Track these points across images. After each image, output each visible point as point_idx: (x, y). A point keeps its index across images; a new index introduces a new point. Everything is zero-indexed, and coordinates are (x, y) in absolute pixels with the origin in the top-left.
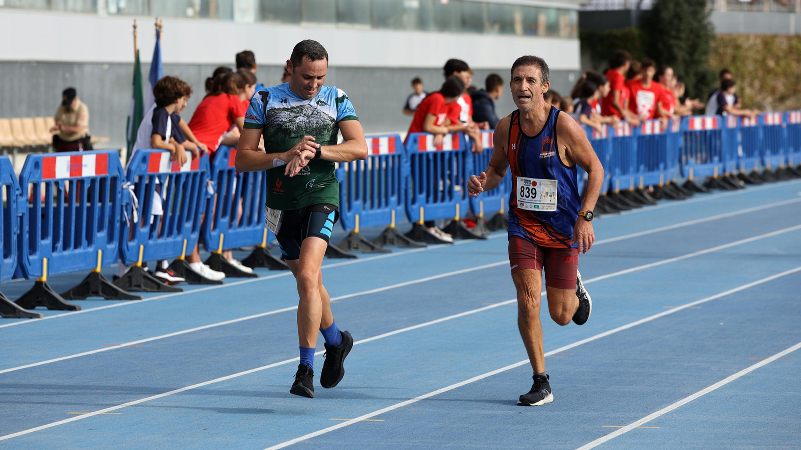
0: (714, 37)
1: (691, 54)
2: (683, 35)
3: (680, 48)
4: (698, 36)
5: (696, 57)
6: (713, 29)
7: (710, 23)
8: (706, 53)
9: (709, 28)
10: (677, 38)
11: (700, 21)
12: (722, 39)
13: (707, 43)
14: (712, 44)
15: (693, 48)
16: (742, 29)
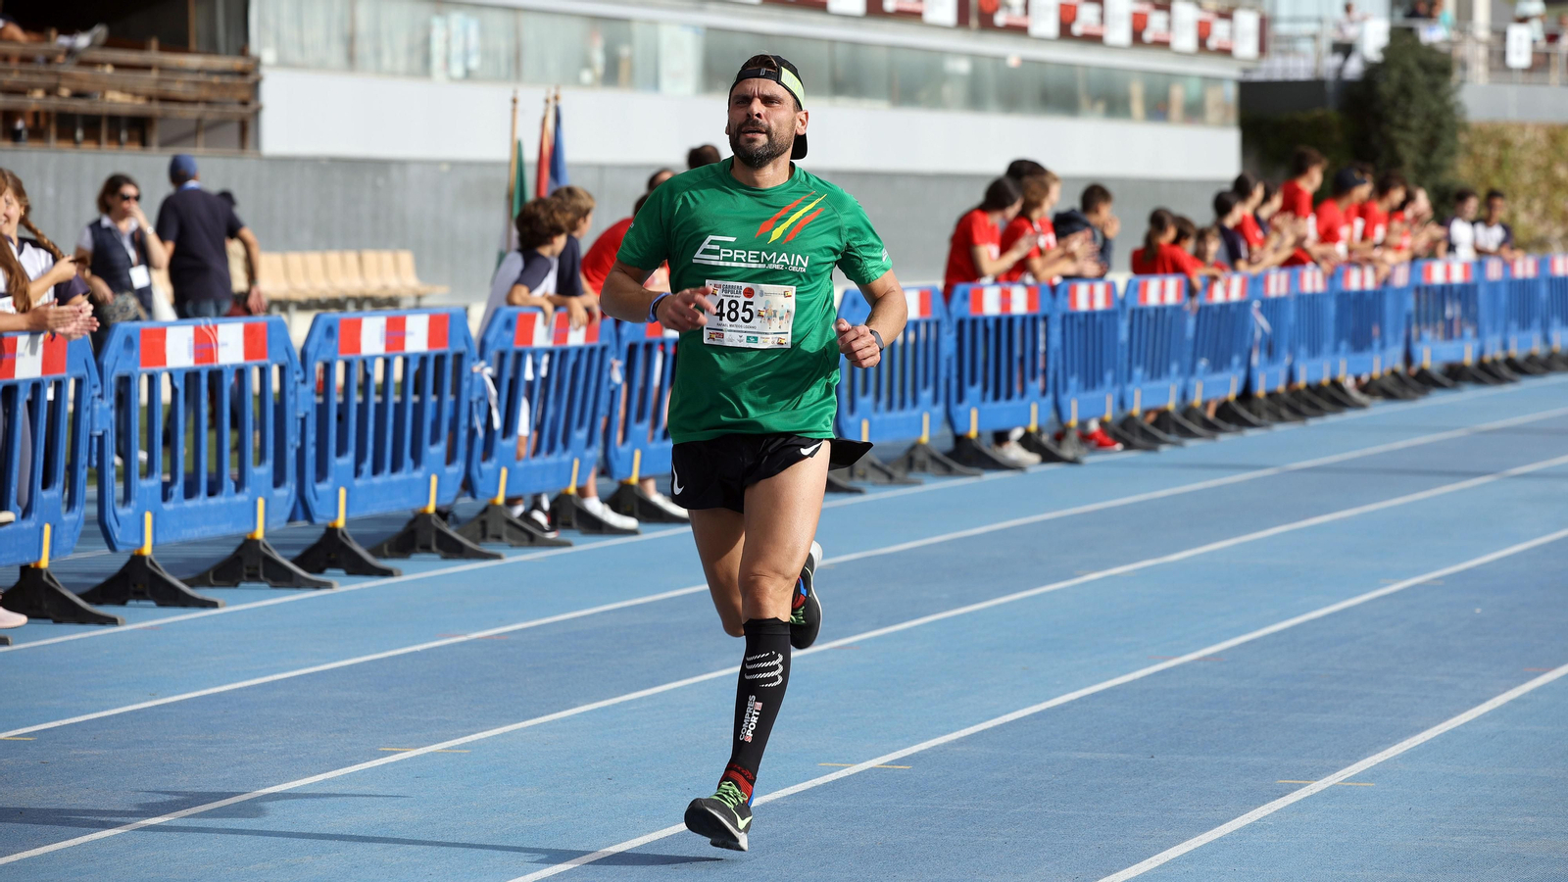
0: (1465, 127)
1: (1427, 155)
2: (1414, 123)
3: (1409, 144)
4: (1439, 125)
5: (1436, 158)
6: (1464, 112)
7: (1459, 104)
8: (1451, 153)
9: (1457, 111)
10: (1404, 128)
11: (1442, 100)
12: (1480, 131)
13: (1453, 135)
14: (1463, 139)
15: (1431, 144)
16: (1513, 114)
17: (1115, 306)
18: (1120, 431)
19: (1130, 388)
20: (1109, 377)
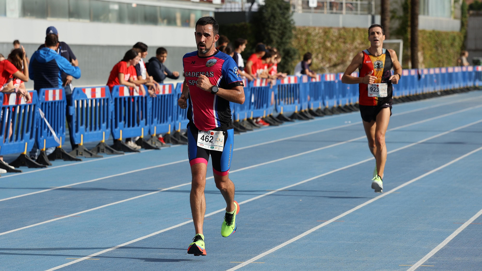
0: (295, 28)
1: (281, 39)
2: (277, 27)
3: (275, 35)
4: (285, 28)
5: (284, 40)
6: (294, 23)
7: (292, 20)
8: (290, 38)
9: (292, 22)
10: (273, 29)
11: (286, 19)
12: (300, 30)
13: (290, 31)
14: (294, 32)
15: (283, 35)
16: (311, 24)
17: (173, 93)
18: (174, 138)
19: (177, 122)
20: (170, 118)
